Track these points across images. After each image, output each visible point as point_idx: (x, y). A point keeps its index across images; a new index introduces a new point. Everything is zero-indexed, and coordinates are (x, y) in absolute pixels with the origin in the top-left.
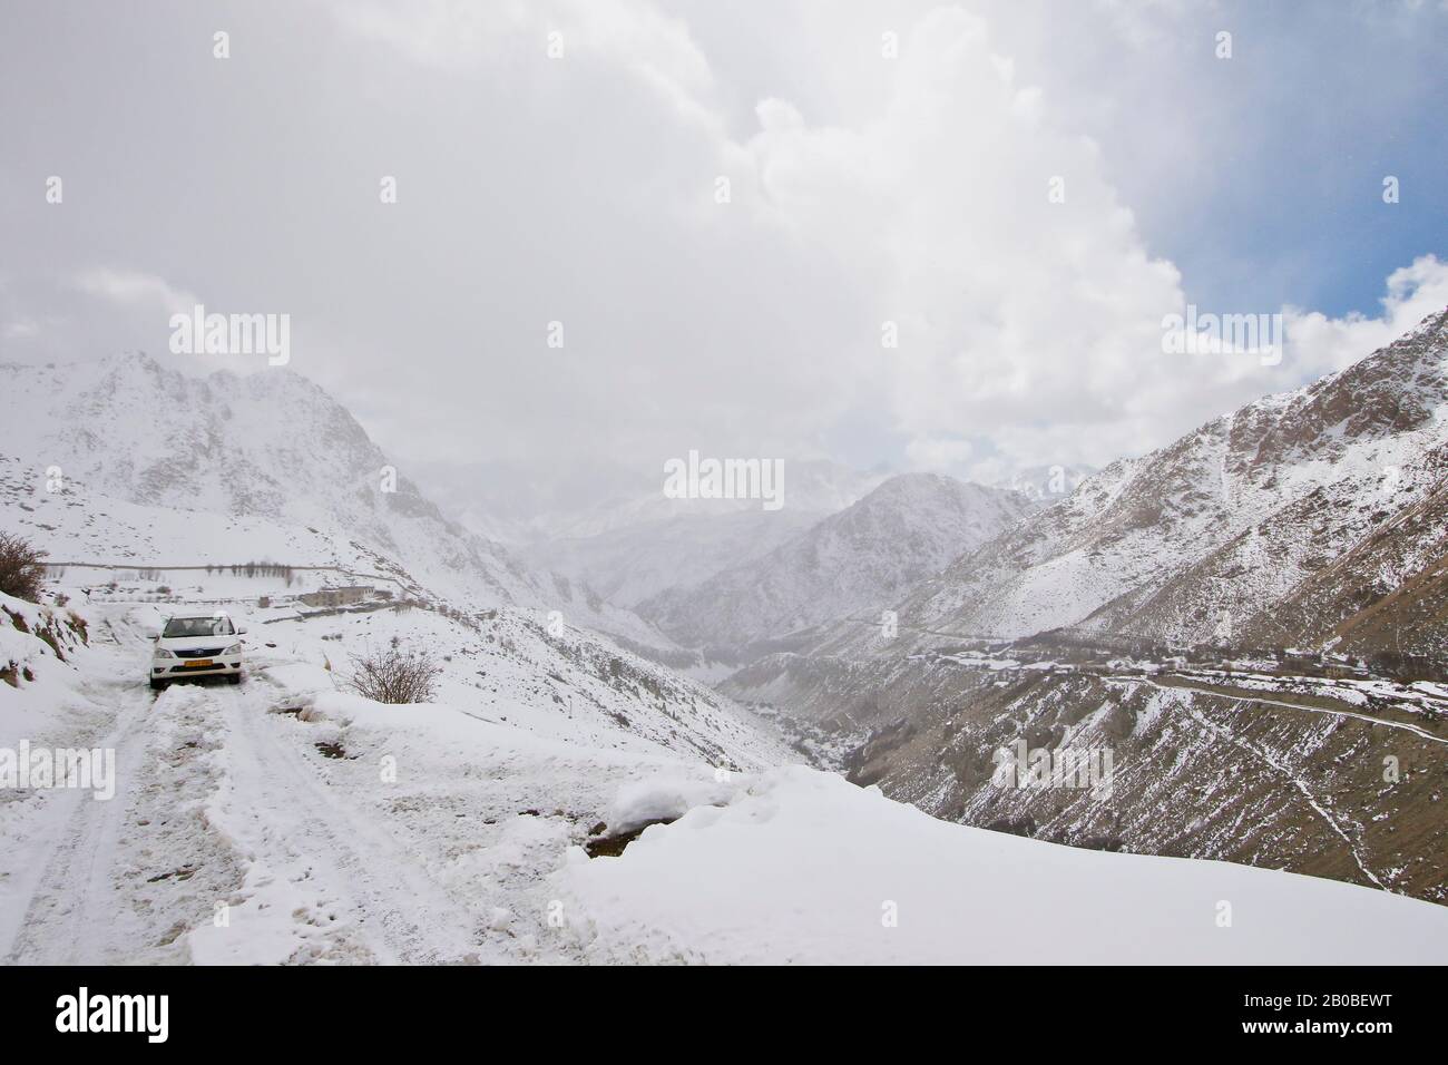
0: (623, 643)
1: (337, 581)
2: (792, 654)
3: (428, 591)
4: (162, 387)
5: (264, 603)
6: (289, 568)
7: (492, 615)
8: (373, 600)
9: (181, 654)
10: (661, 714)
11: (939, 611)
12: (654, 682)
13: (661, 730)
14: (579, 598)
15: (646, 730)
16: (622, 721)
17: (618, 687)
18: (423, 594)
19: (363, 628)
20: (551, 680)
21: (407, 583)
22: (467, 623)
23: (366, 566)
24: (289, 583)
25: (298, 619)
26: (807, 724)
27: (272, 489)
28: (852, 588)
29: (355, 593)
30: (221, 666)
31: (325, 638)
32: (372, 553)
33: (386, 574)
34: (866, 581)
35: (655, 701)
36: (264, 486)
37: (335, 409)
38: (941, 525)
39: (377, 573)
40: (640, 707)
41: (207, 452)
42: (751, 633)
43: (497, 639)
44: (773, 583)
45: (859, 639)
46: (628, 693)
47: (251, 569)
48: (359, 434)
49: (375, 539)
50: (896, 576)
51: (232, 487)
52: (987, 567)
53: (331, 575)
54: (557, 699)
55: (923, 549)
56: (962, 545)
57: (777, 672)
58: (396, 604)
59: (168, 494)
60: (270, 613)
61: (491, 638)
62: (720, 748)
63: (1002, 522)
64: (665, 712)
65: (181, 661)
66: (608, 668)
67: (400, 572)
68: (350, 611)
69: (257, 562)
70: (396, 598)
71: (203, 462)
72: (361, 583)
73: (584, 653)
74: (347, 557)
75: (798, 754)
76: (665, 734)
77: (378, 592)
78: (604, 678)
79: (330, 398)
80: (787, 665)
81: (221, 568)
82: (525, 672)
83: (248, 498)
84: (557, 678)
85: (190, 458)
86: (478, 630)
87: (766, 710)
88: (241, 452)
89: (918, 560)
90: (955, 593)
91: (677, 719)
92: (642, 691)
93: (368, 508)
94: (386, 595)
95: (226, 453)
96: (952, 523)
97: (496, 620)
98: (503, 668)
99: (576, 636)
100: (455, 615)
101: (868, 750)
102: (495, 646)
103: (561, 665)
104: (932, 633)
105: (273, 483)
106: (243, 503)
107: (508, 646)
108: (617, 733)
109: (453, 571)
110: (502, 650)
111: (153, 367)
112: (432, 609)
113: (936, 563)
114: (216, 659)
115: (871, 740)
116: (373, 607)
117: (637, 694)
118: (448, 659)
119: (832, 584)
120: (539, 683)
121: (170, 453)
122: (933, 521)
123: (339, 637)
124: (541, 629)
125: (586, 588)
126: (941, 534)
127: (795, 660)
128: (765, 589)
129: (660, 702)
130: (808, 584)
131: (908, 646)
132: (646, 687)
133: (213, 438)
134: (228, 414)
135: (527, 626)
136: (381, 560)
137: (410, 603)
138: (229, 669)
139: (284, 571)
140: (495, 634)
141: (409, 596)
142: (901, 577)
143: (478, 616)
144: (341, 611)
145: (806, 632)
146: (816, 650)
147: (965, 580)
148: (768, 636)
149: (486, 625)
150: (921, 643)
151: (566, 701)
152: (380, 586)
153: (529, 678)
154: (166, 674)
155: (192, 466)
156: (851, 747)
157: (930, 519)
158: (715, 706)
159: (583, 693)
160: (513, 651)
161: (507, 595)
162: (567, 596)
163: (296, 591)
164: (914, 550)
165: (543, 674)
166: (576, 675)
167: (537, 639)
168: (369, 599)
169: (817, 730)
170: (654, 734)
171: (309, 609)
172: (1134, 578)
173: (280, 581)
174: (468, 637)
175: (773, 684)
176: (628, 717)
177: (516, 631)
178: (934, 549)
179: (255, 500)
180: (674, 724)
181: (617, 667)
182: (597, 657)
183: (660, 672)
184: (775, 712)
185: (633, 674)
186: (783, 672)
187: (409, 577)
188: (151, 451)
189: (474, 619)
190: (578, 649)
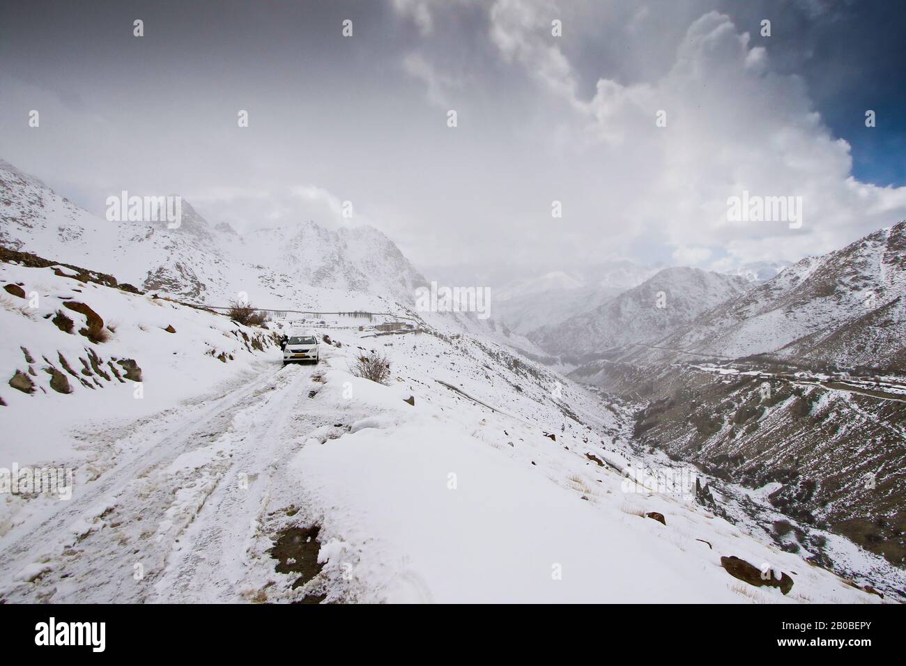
0: (521, 352)
1: (391, 320)
2: (607, 361)
3: (429, 325)
4: (319, 236)
5: (361, 329)
6: (371, 314)
7: (458, 337)
8: (405, 329)
9: (293, 351)
10: (538, 386)
11: (690, 341)
12: (535, 371)
13: (538, 395)
14: (499, 330)
15: (530, 394)
16: (518, 389)
17: (517, 373)
18: (427, 327)
19: (401, 341)
20: (485, 368)
21: (420, 321)
22: (446, 340)
23: (402, 314)
24: (371, 321)
25: (375, 336)
26: (614, 396)
27: (364, 279)
28: (640, 328)
29: (398, 325)
30: (309, 357)
31: (386, 345)
32: (405, 308)
33: (411, 317)
34: (648, 324)
35: (535, 381)
36: (360, 278)
37: (388, 243)
38: (693, 295)
39: (407, 317)
40: (528, 383)
41: (338, 263)
42: (585, 349)
43: (460, 348)
44: (597, 324)
45: (643, 355)
46: (522, 376)
47: (356, 314)
48: (399, 253)
49: (406, 301)
50: (665, 322)
51: (348, 278)
52: (719, 318)
53: (388, 317)
54: (487, 377)
55: (681, 308)
56: (705, 306)
57: (598, 369)
58: (415, 331)
59: (325, 281)
60: (363, 333)
61: (457, 347)
62: (567, 405)
63: (730, 293)
64: (540, 386)
65: (293, 354)
66: (512, 364)
67: (417, 317)
68: (396, 333)
69: (358, 311)
70: (415, 328)
71: (336, 267)
72: (400, 321)
73: (500, 355)
74: (394, 309)
75: (609, 411)
76: (540, 397)
77: (407, 325)
78: (510, 368)
79: (386, 238)
80: (604, 366)
81: (344, 314)
82: (473, 363)
83: (354, 283)
84: (487, 367)
85: (331, 266)
86: (451, 344)
87: (593, 388)
88: (351, 263)
89: (679, 313)
90: (699, 332)
91: (546, 390)
92: (529, 375)
93: (404, 287)
94: (411, 326)
95: (345, 263)
96: (699, 294)
97: (460, 339)
98: (462, 361)
99: (497, 348)
100: (441, 336)
101: (647, 412)
102: (459, 351)
103: (490, 361)
104: (686, 353)
105: (364, 276)
106: (353, 286)
107: (465, 351)
108: (516, 395)
109: (441, 316)
110: (462, 353)
111: (316, 227)
112: (431, 333)
113: (689, 315)
114: (306, 354)
115: (648, 406)
116: (406, 332)
117: (526, 377)
118: (438, 356)
119: (629, 325)
120: (479, 369)
121: (324, 264)
122: (688, 293)
123: (391, 345)
124: (480, 344)
125: (503, 325)
126: (693, 300)
127: (608, 364)
128: (593, 327)
129: (538, 381)
130: (616, 325)
131: (672, 359)
132: (531, 373)
133: (340, 257)
134: (346, 247)
135: (474, 342)
136: (409, 311)
137: (421, 330)
138: (311, 358)
139: (369, 315)
140: (459, 345)
141: (421, 327)
142: (668, 323)
143: (451, 337)
144: (392, 333)
145: (614, 350)
146: (619, 359)
147: (706, 325)
148: (594, 351)
149: (455, 342)
150: (678, 358)
151: (491, 378)
152: (408, 322)
153: (474, 367)
154: (288, 359)
155: (332, 269)
156: (638, 409)
157: (686, 292)
158: (566, 384)
159: (500, 375)
160: (467, 354)
161: (465, 328)
162: (494, 329)
163: (374, 324)
164: (676, 308)
165: (481, 365)
166: (497, 366)
167: (478, 349)
168: (403, 328)
169: (619, 400)
170: (534, 396)
171: (379, 332)
172: (815, 326)
173: (367, 320)
174: (447, 347)
175: (597, 375)
176: (522, 387)
177: (469, 345)
178: (688, 308)
179: (358, 284)
180: (544, 392)
181: (516, 363)
182: (507, 358)
183: (538, 366)
184: (597, 389)
185: (524, 367)
186: (601, 369)
187: (421, 319)
188: (317, 264)
189: (449, 339)
190: (498, 354)
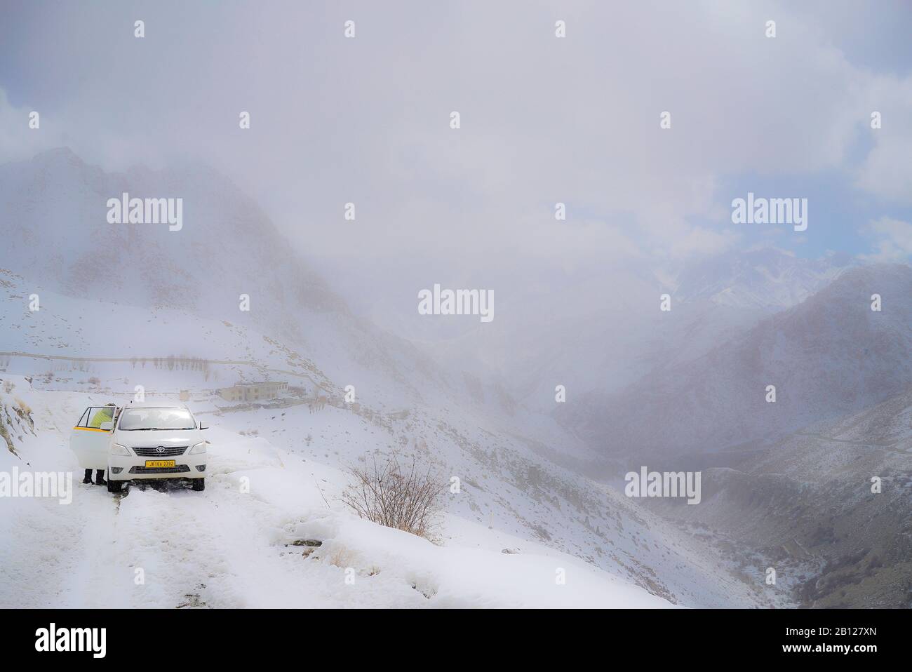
0: (541, 451)
1: (253, 376)
2: (731, 470)
5: (184, 396)
6: (206, 362)
7: (405, 415)
8: (286, 396)
10: (584, 529)
12: (575, 493)
13: (584, 546)
15: (568, 545)
16: (543, 533)
17: (537, 497)
18: (335, 392)
19: (277, 425)
20: (465, 487)
21: (319, 380)
22: (380, 422)
23: (279, 361)
24: (207, 377)
26: (748, 550)
29: (269, 388)
30: (185, 468)
32: (285, 348)
33: (299, 370)
34: (820, 390)
35: (577, 515)
39: (290, 368)
40: (561, 520)
43: (410, 441)
45: (812, 456)
46: (548, 505)
47: (171, 362)
49: (287, 333)
50: (856, 385)
53: (247, 369)
55: (891, 354)
57: (714, 488)
58: (309, 401)
59: (94, 288)
61: (404, 441)
62: (650, 570)
64: (588, 527)
66: (525, 477)
67: (312, 368)
68: (266, 407)
69: (177, 355)
70: (310, 395)
71: (123, 255)
72: (275, 378)
74: (261, 352)
75: (739, 583)
77: (291, 388)
78: (522, 487)
80: (726, 481)
81: (144, 360)
83: (166, 292)
84: (473, 484)
85: (112, 252)
86: (391, 431)
87: (701, 531)
89: (884, 366)
91: (601, 535)
92: (563, 502)
94: (298, 391)
95: (144, 247)
97: (409, 421)
99: (491, 440)
100: (369, 414)
101: (822, 583)
102: (408, 449)
103: (478, 471)
107: (422, 449)
108: (537, 547)
110: (415, 453)
112: (345, 406)
114: (179, 460)
115: (825, 571)
116: (286, 403)
117: (557, 506)
118: (361, 461)
120: (454, 490)
123: (255, 434)
124: (455, 431)
127: (734, 476)
128: (698, 395)
129: (582, 516)
131: (873, 466)
132: (567, 498)
135: (441, 428)
136: (294, 356)
137: (323, 400)
138: (194, 474)
139: (202, 365)
141: (322, 393)
142: (862, 387)
143: (390, 416)
144: (258, 406)
145: (746, 446)
146: (759, 465)
149: (399, 426)
150: (887, 463)
152: (293, 382)
153: (443, 485)
156: (801, 578)
158: (643, 523)
159: (501, 502)
160: (427, 454)
161: (417, 394)
162: (479, 398)
163: (213, 385)
165: (457, 480)
166: (492, 482)
167: (451, 442)
168: (283, 395)
169: (760, 556)
171: (226, 404)
173: (198, 375)
174: (381, 439)
176: (549, 530)
177: (430, 434)
180: (599, 540)
181: (535, 475)
182: (514, 464)
183: (582, 483)
184: (711, 533)
185: (553, 483)
186: (720, 489)
187: (321, 374)
189: (386, 419)
190: (494, 454)
